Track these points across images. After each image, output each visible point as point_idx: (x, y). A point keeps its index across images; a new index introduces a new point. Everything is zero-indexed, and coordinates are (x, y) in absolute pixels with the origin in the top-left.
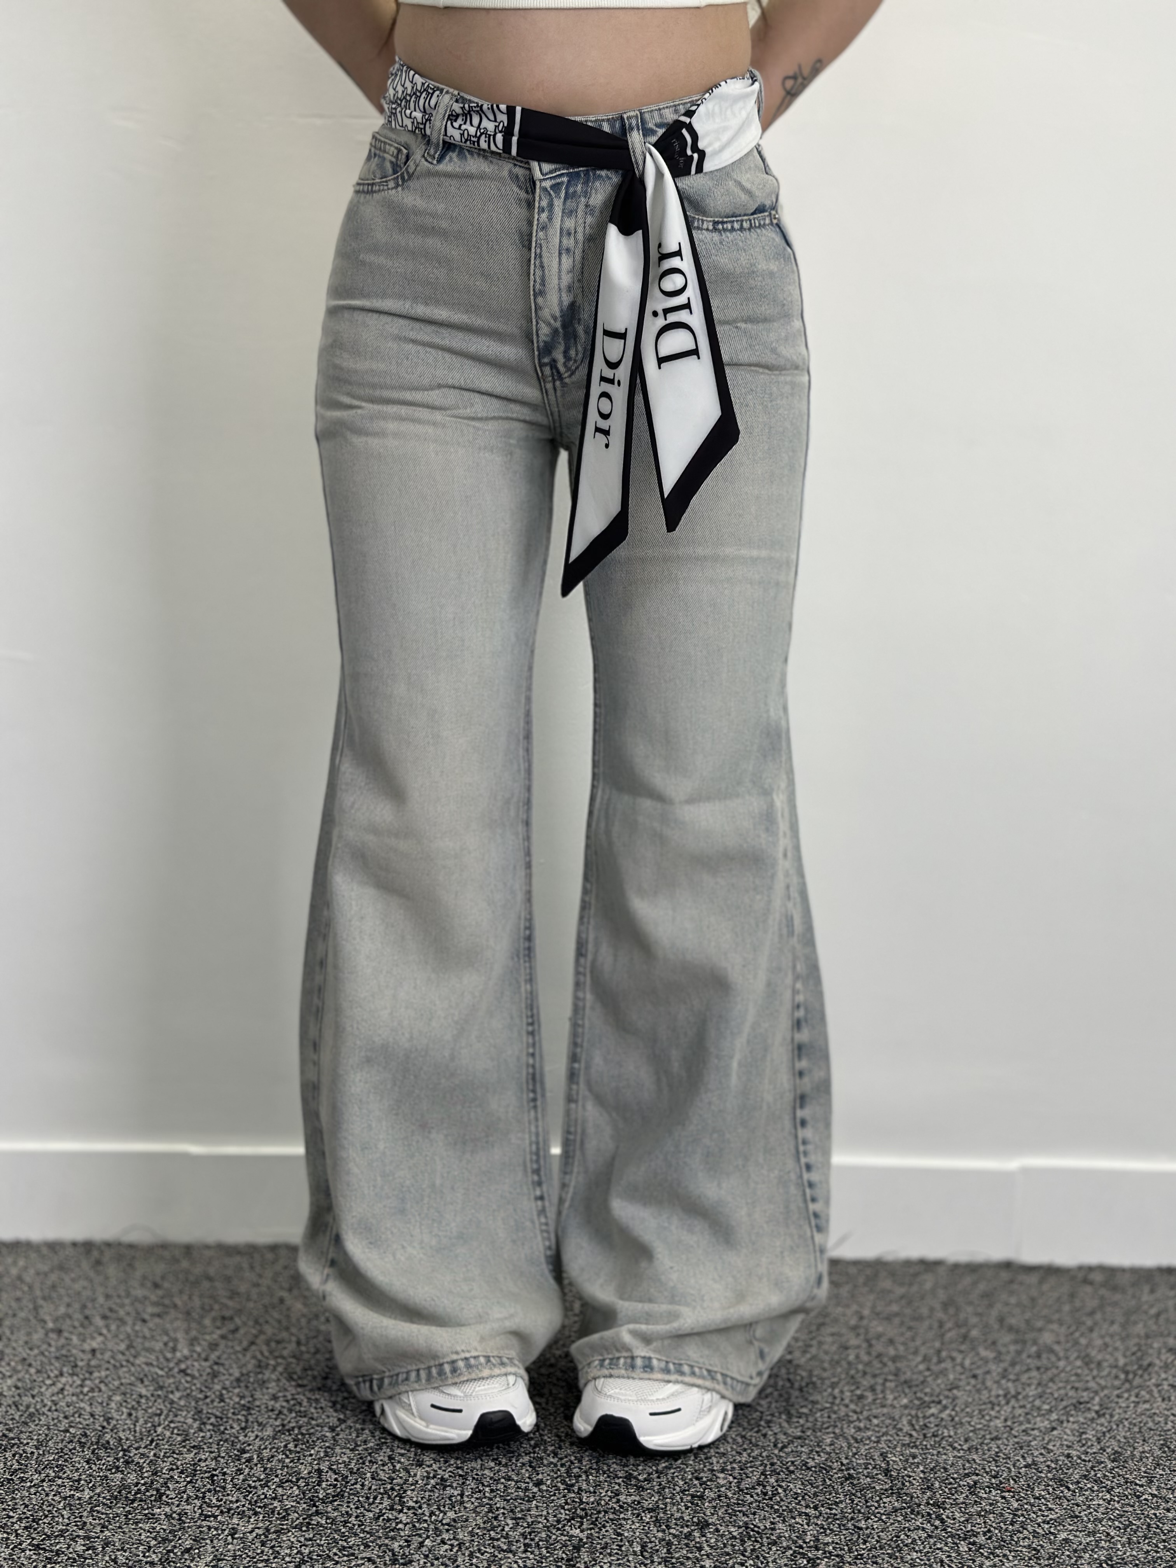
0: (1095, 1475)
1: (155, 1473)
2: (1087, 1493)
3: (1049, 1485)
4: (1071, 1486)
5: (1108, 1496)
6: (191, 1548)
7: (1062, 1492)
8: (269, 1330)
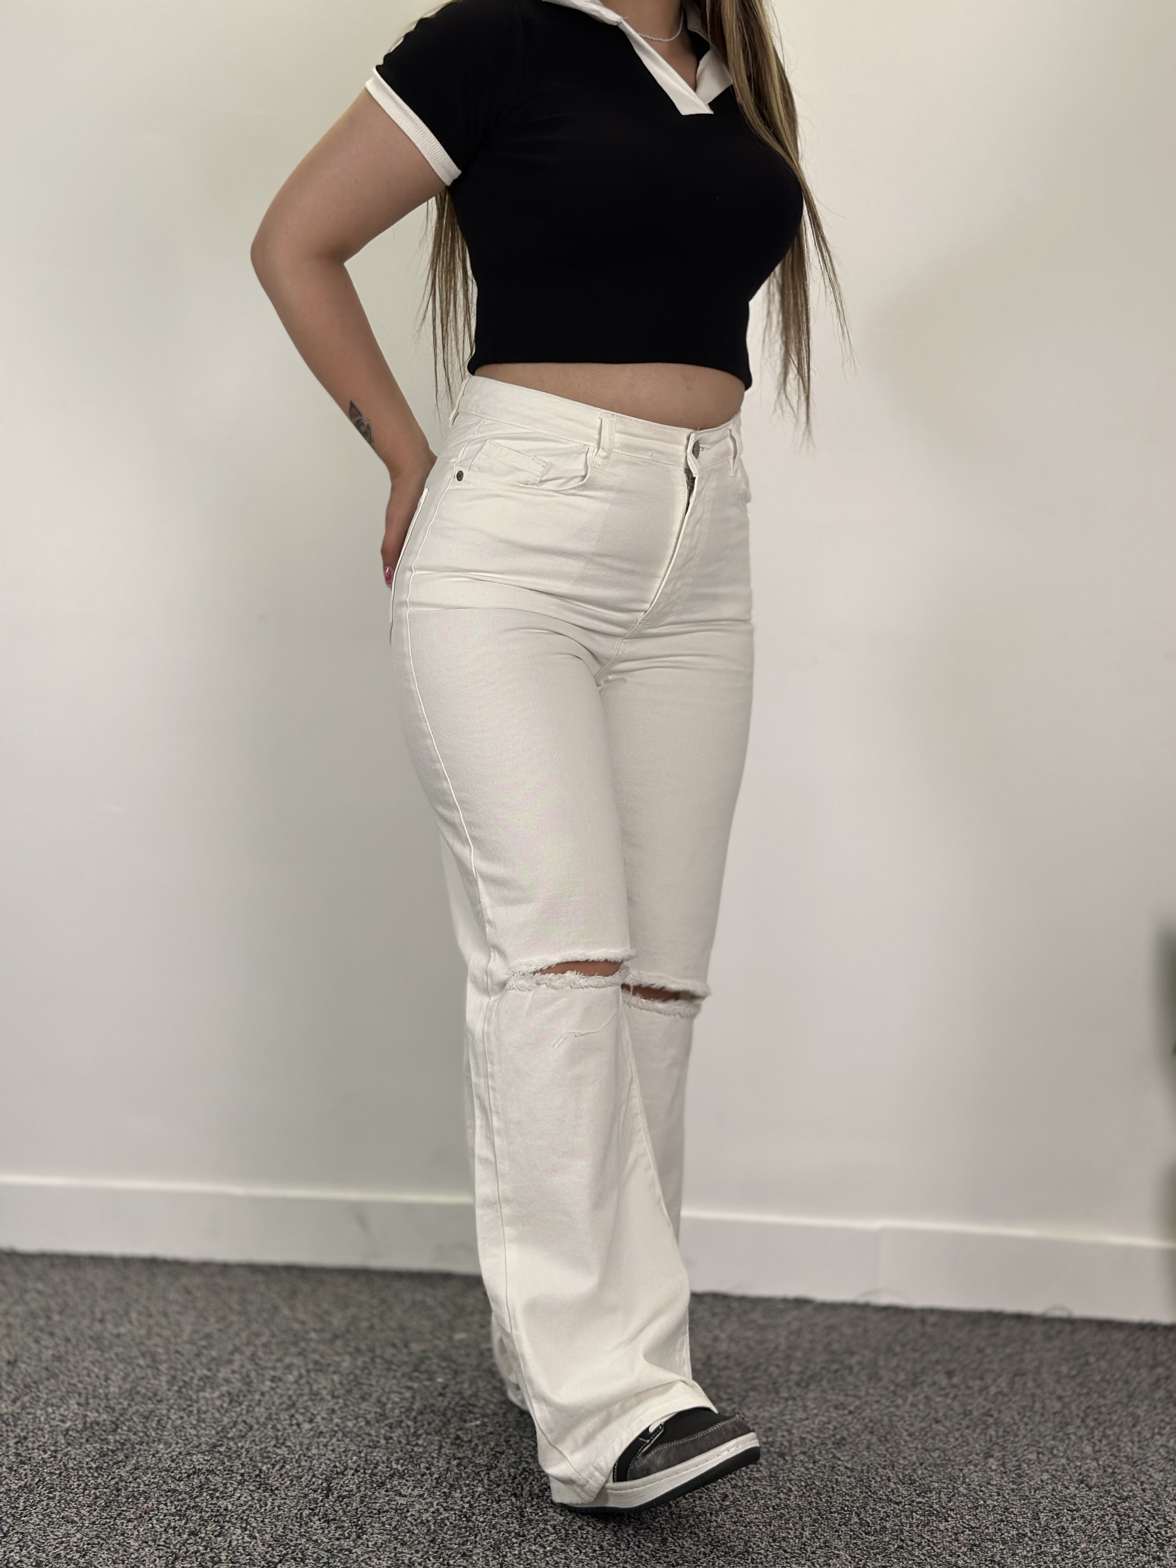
0: (813, 1452)
1: (121, 1415)
2: (795, 1463)
3: (771, 1456)
4: (787, 1458)
5: (811, 1465)
6: (121, 1462)
7: (778, 1461)
8: (255, 1327)
